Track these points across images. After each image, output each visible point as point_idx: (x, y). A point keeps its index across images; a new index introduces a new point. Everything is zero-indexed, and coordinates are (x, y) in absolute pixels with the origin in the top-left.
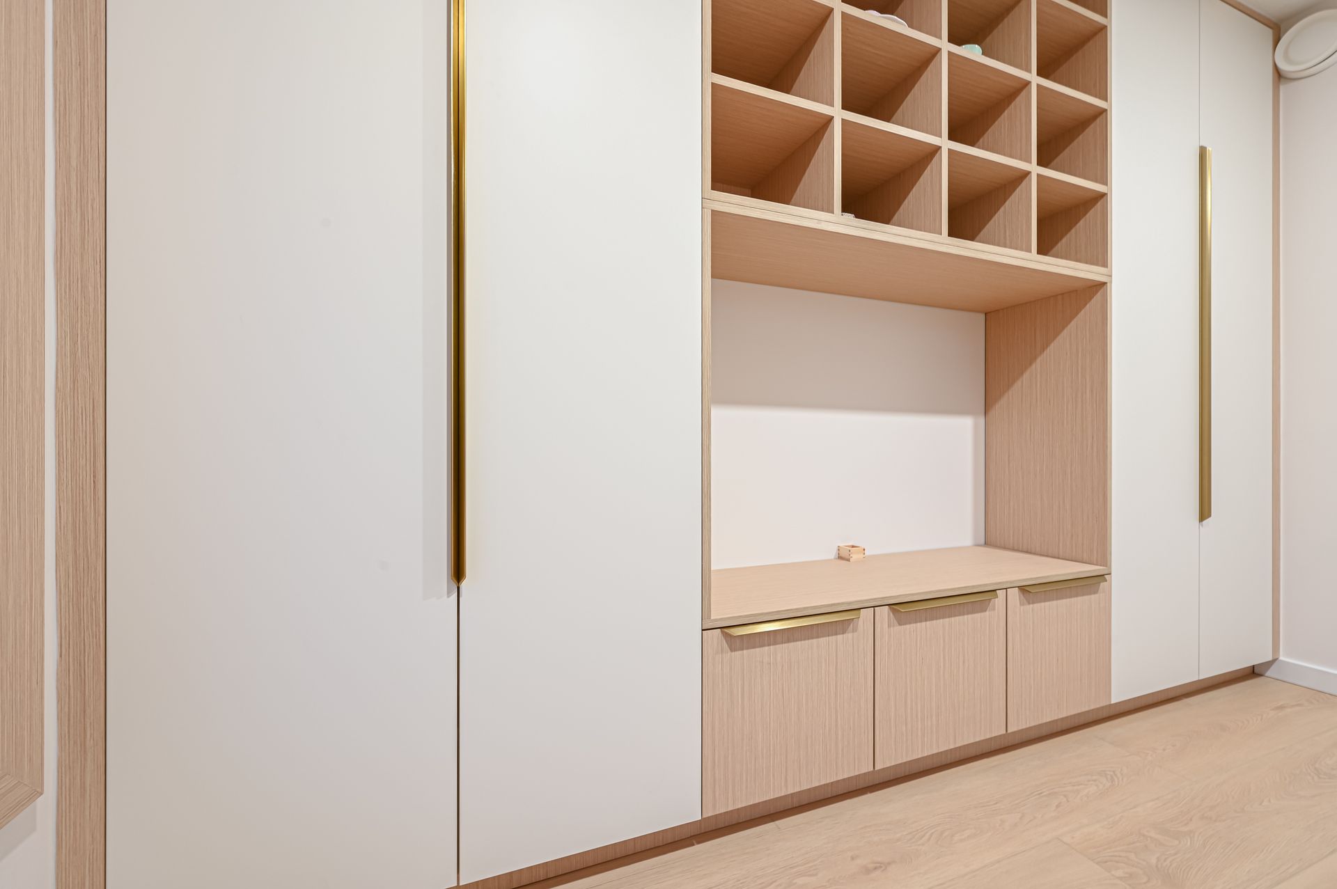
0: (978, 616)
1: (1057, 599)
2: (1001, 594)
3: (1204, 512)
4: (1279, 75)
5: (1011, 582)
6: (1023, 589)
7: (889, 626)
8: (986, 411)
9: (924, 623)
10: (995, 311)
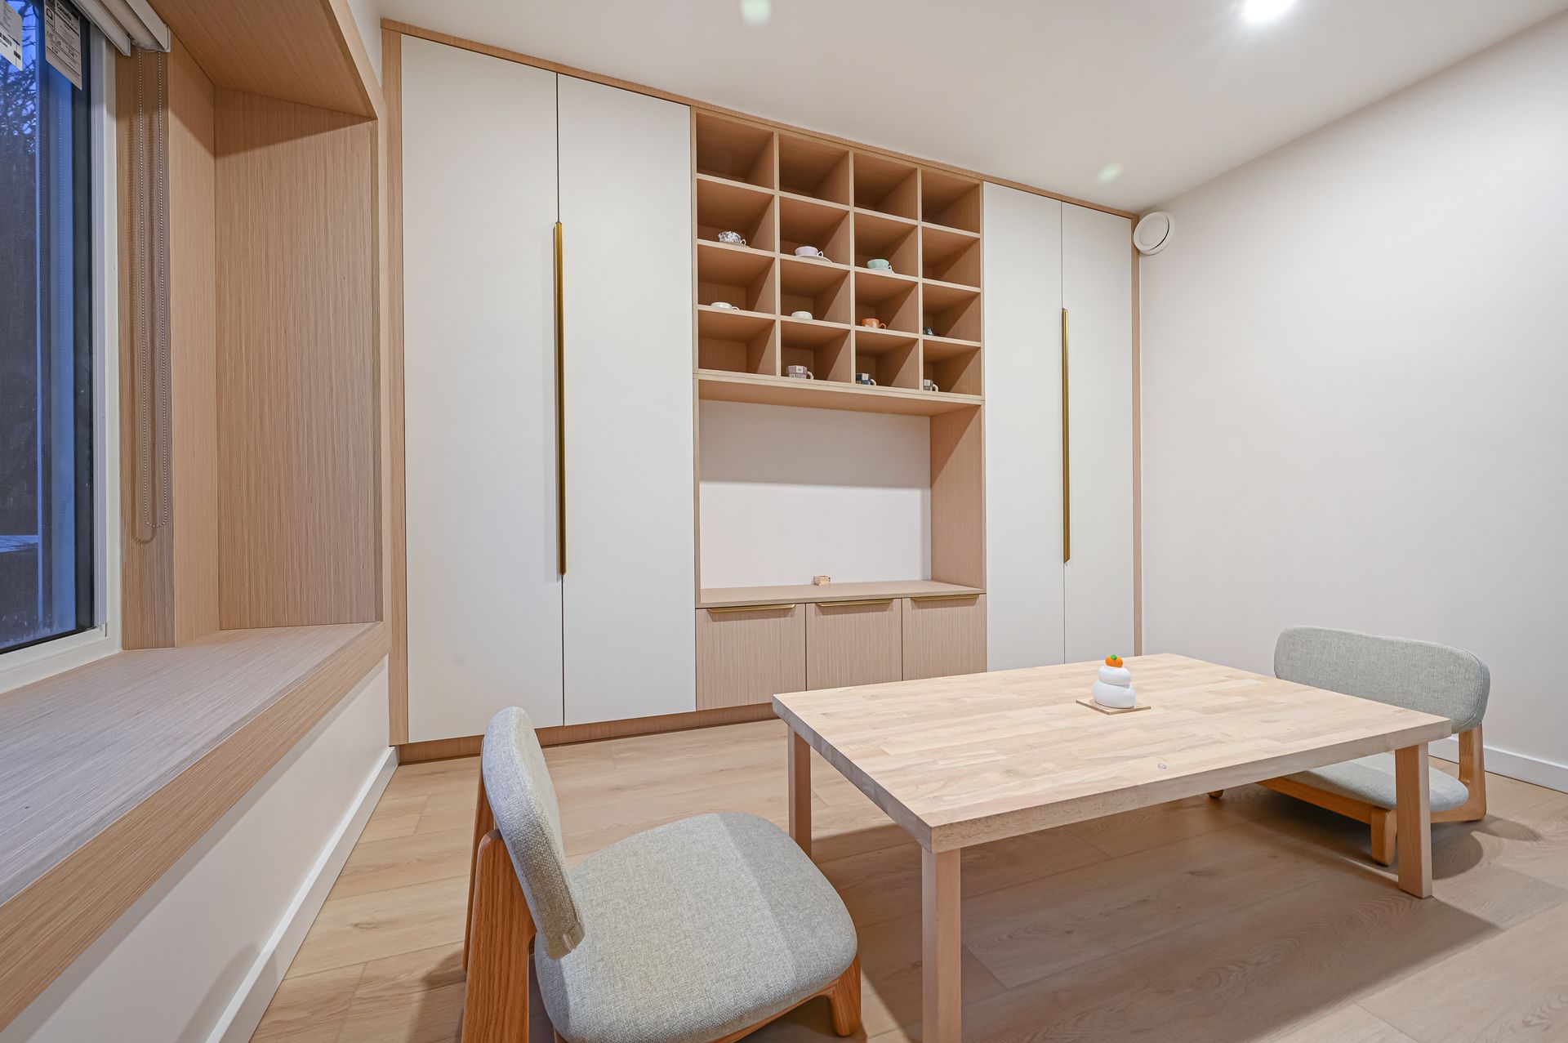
0: (880, 613)
1: (941, 607)
2: (896, 603)
3: (1067, 557)
4: (1137, 252)
5: (905, 594)
6: (914, 599)
7: (816, 615)
8: (931, 486)
9: (840, 615)
10: (935, 416)
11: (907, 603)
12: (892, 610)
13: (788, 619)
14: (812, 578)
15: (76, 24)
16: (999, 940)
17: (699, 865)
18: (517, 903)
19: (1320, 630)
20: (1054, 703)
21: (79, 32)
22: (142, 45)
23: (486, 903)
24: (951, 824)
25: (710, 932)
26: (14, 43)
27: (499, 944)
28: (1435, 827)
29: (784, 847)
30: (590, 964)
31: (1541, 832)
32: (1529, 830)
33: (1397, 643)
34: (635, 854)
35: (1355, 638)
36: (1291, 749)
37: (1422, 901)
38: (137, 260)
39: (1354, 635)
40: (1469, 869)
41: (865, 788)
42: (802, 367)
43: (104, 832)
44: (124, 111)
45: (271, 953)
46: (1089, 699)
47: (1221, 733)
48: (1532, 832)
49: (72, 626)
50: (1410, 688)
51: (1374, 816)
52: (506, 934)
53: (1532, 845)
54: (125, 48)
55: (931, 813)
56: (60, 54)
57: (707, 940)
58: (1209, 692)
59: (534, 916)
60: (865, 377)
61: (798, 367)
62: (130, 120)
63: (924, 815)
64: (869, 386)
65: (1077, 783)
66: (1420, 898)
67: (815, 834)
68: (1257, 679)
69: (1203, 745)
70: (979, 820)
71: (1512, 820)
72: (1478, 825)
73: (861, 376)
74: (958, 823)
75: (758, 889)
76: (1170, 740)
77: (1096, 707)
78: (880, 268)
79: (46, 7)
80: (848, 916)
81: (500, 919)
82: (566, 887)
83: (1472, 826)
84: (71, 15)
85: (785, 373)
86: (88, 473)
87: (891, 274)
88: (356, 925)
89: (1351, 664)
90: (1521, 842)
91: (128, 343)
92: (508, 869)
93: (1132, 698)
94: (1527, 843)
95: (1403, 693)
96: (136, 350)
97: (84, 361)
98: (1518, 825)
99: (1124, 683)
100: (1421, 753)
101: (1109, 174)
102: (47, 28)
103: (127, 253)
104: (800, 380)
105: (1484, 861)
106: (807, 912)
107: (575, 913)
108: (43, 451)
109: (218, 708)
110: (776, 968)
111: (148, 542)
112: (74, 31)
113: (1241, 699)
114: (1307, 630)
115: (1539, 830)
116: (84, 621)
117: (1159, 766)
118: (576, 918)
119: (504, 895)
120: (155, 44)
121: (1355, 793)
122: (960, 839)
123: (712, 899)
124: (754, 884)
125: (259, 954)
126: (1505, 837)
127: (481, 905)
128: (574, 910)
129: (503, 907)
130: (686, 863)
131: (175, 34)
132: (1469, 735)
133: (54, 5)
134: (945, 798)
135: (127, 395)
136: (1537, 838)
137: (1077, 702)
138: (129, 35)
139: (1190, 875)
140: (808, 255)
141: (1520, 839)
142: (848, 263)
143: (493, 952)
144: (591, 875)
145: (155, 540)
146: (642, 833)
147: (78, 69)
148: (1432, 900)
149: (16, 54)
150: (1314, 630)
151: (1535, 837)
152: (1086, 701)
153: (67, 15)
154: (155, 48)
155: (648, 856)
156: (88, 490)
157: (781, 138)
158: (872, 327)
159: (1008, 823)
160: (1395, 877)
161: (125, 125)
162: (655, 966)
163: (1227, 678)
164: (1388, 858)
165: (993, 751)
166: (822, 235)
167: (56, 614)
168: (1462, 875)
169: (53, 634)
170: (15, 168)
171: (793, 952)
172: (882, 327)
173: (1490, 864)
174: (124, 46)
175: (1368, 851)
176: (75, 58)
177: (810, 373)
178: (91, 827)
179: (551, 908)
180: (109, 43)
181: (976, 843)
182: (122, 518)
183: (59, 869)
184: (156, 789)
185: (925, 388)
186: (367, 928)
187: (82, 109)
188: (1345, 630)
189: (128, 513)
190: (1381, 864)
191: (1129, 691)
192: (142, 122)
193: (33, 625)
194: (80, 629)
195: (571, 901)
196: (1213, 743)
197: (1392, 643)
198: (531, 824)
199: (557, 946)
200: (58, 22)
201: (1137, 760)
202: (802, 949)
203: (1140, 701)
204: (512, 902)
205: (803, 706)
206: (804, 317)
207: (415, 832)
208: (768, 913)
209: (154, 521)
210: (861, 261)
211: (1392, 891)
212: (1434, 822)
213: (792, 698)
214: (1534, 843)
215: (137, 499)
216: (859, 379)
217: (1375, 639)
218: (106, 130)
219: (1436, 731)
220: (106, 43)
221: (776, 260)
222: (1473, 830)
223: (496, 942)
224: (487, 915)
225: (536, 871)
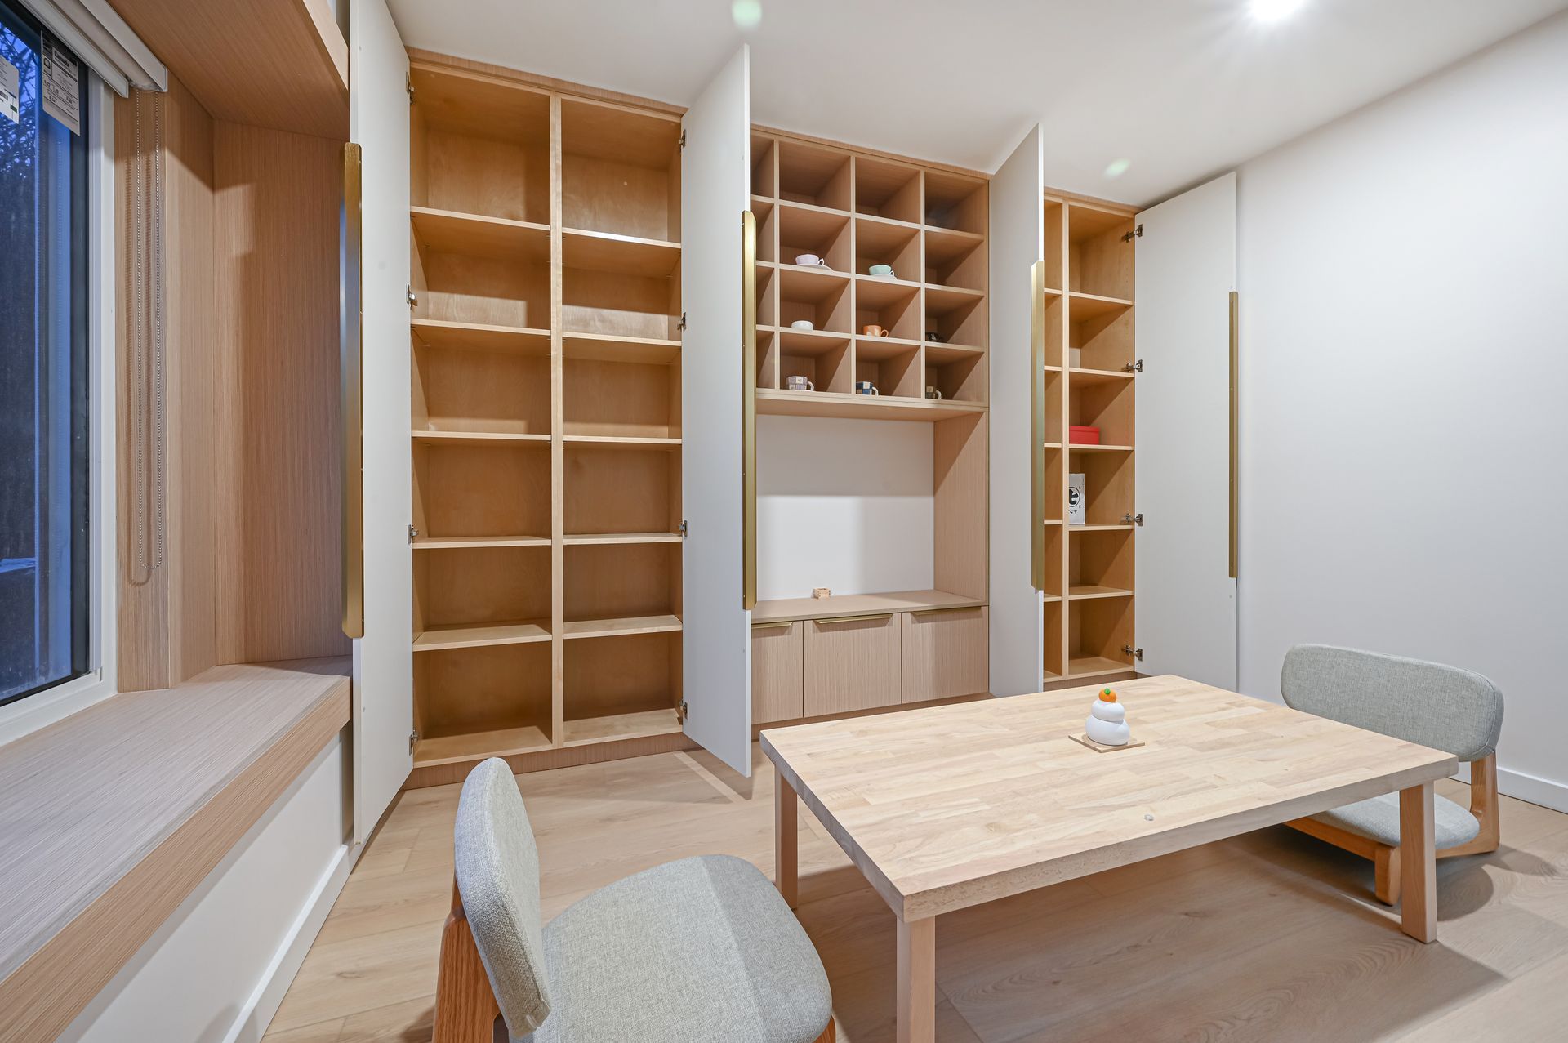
0: (874, 631)
1: (942, 621)
2: (897, 616)
5: (905, 608)
6: (913, 613)
7: (814, 632)
8: (935, 494)
9: (838, 632)
10: (939, 421)
11: (907, 617)
12: (891, 625)
13: (785, 637)
14: (812, 591)
15: (74, 70)
16: (984, 991)
17: (678, 917)
18: (481, 983)
19: (1328, 649)
20: (1046, 738)
21: (77, 78)
22: (140, 86)
23: (450, 982)
24: (925, 891)
25: (682, 995)
26: (10, 97)
27: (462, 1024)
28: (1440, 862)
29: (765, 896)
30: (561, 1031)
31: (1557, 865)
32: (1544, 863)
33: (1408, 664)
34: (615, 903)
35: (1365, 658)
36: (1286, 795)
37: (1426, 946)
38: (134, 302)
39: (1363, 655)
40: (1478, 908)
41: (843, 843)
42: (802, 378)
43: (68, 927)
44: (123, 152)
45: (251, 1010)
46: (1082, 734)
47: (1215, 775)
48: (1547, 865)
49: (67, 672)
50: (1421, 713)
51: (1379, 853)
52: (470, 1013)
53: (1546, 880)
54: (124, 91)
55: (906, 879)
56: (58, 103)
57: (679, 1005)
58: (1207, 723)
59: (497, 997)
60: (867, 385)
61: (798, 378)
62: (128, 162)
63: (897, 881)
64: (870, 396)
65: (1060, 840)
66: (1424, 943)
67: (802, 871)
68: (1259, 706)
69: (1195, 790)
70: (954, 886)
71: (1526, 851)
72: (1491, 858)
73: (862, 384)
74: (932, 890)
75: (735, 946)
76: (1162, 784)
77: (1089, 743)
78: (882, 274)
79: (43, 57)
80: (824, 977)
81: (463, 1000)
82: (530, 967)
83: (1482, 859)
84: (69, 62)
85: (784, 385)
86: (84, 519)
87: (894, 281)
88: (340, 974)
89: (1359, 685)
90: (1535, 877)
91: (124, 386)
92: (472, 951)
93: (1125, 734)
94: (1542, 879)
95: (1413, 718)
96: (132, 392)
97: (80, 407)
98: (1533, 857)
99: (1117, 719)
100: (1425, 791)
101: (1117, 168)
102: (45, 77)
103: (124, 294)
104: (801, 391)
105: (1494, 900)
106: (783, 972)
107: (539, 993)
108: (41, 500)
109: (199, 767)
110: (746, 1037)
111: (143, 584)
112: (72, 77)
113: (1241, 732)
114: (1315, 648)
115: (1554, 863)
116: (79, 666)
117: (1146, 817)
118: (539, 998)
119: (468, 974)
120: (152, 85)
121: (1358, 828)
122: (933, 907)
123: (688, 956)
124: (732, 940)
125: (238, 1014)
126: (1518, 872)
127: (444, 985)
128: (538, 990)
129: (467, 988)
130: (665, 915)
131: (173, 75)
132: (1481, 764)
133: (51, 54)
134: (922, 859)
135: (124, 438)
136: (1552, 873)
137: (1070, 737)
138: (127, 77)
139: (1185, 917)
140: (808, 263)
141: (1534, 873)
142: (849, 271)
143: (456, 1033)
144: (570, 927)
145: (149, 582)
146: (624, 880)
147: (76, 115)
148: (1436, 945)
149: (13, 108)
150: (1322, 649)
151: (1550, 871)
152: (1079, 736)
153: (65, 62)
154: (152, 88)
155: (628, 906)
156: (84, 536)
157: (781, 145)
158: (874, 335)
159: (984, 887)
160: (1397, 918)
161: (123, 166)
162: (626, 1035)
163: (1229, 706)
164: (1392, 897)
165: (976, 800)
166: (822, 243)
167: (52, 662)
168: (1470, 916)
169: (48, 682)
170: (13, 217)
171: (765, 1020)
172: (883, 335)
173: (1500, 903)
174: (123, 89)
175: (1372, 889)
176: (73, 104)
177: (810, 383)
178: (55, 922)
179: (514, 990)
180: (108, 87)
181: (951, 910)
182: (117, 561)
183: (16, 975)
184: (125, 872)
185: (928, 396)
186: (351, 978)
187: (80, 155)
188: (1354, 650)
189: (124, 554)
190: (1385, 904)
191: (1122, 728)
192: (139, 162)
193: (30, 674)
194: (75, 675)
195: (534, 981)
196: (1207, 787)
197: (1403, 664)
198: (495, 904)
199: (520, 1026)
200: (56, 70)
201: (1125, 810)
202: (774, 1016)
203: (1136, 735)
204: (476, 981)
205: (790, 745)
206: (804, 327)
207: (404, 869)
208: (743, 974)
209: (149, 565)
210: (862, 268)
211: (1395, 935)
212: (1439, 857)
213: (779, 735)
214: (1549, 878)
215: (132, 541)
216: (859, 387)
217: (1385, 659)
218: (104, 171)
219: (1444, 770)
220: (105, 87)
221: (775, 270)
222: (1483, 864)
223: (459, 1023)
224: (450, 996)
225: (498, 952)
